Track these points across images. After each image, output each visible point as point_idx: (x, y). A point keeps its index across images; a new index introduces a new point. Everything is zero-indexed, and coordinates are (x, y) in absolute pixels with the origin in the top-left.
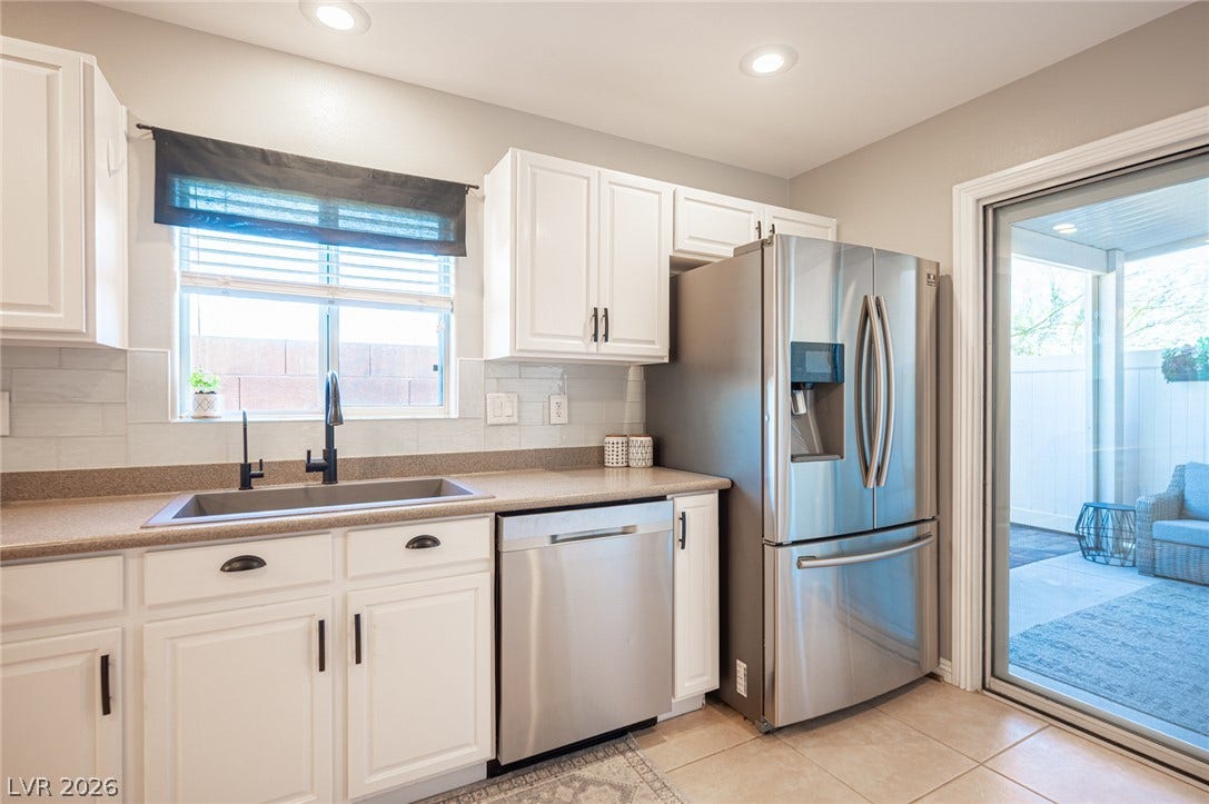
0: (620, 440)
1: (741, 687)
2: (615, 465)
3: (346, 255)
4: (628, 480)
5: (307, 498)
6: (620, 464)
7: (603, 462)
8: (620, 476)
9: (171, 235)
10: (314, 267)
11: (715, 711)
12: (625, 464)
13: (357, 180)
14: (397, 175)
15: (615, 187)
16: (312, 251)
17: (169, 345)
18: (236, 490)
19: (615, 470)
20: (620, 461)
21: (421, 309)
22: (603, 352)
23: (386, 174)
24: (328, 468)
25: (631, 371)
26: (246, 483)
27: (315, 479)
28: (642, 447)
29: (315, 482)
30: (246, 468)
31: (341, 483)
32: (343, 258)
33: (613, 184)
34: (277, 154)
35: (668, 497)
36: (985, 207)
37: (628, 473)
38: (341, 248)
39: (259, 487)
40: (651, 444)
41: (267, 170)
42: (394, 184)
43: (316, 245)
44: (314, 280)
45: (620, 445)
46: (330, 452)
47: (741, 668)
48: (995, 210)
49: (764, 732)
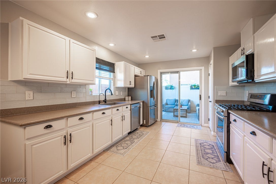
0: (127, 97)
1: (145, 123)
2: (127, 100)
10: (108, 75)
11: (141, 127)
22: (130, 86)
24: (105, 101)
26: (99, 103)
30: (99, 101)
31: (107, 103)
33: (131, 66)
35: (139, 103)
40: (131, 97)
44: (108, 77)
47: (145, 121)
48: (161, 73)
49: (147, 127)
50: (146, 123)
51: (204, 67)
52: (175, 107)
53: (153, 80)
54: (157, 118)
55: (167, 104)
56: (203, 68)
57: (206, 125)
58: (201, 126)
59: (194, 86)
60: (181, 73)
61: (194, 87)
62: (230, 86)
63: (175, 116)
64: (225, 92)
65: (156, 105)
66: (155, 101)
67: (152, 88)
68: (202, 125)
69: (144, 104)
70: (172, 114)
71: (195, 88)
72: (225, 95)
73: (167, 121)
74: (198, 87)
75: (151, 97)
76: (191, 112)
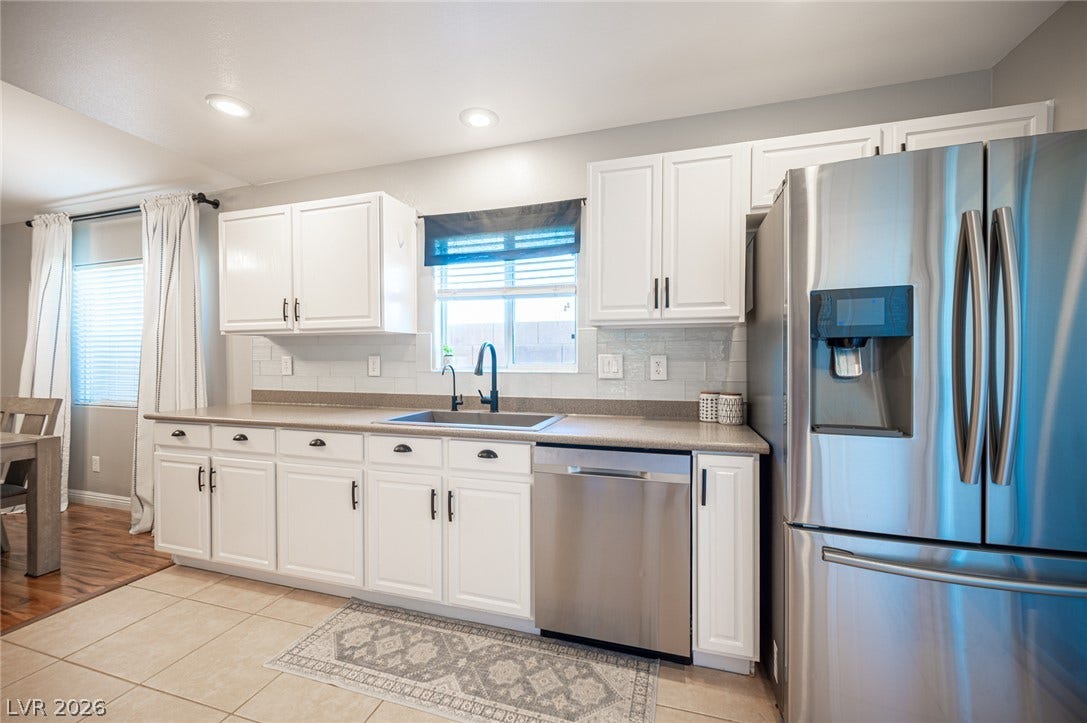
0: (710, 397)
3: (520, 265)
4: (717, 435)
5: (479, 419)
6: (709, 420)
7: (699, 417)
8: (709, 430)
9: (433, 271)
11: (761, 686)
12: (714, 420)
13: (514, 216)
14: (537, 206)
15: (681, 167)
16: (499, 266)
17: (432, 329)
18: (449, 411)
20: (709, 416)
21: (555, 295)
22: (666, 317)
23: (529, 207)
24: (493, 402)
25: (736, 332)
26: (454, 408)
27: (486, 408)
29: (486, 410)
30: (454, 398)
31: (500, 413)
32: (517, 268)
33: (678, 163)
34: (473, 213)
35: (694, 453)
37: (717, 429)
38: (517, 261)
39: (461, 410)
40: (740, 403)
41: (469, 224)
42: (535, 212)
43: (503, 262)
45: (709, 402)
46: (494, 392)
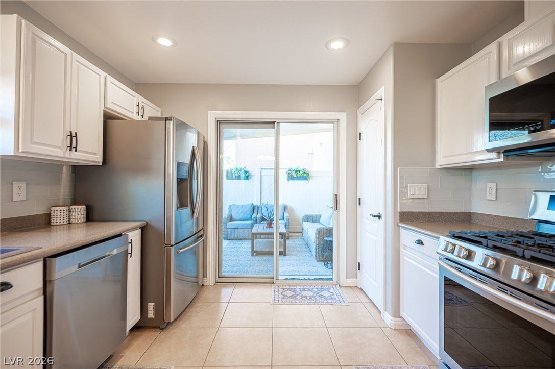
0: (62, 208)
1: (151, 314)
2: (62, 223)
7: (50, 223)
11: (135, 333)
12: (68, 222)
15: (81, 65)
19: (62, 226)
22: (72, 157)
25: (65, 168)
28: (79, 211)
33: (79, 62)
35: (123, 234)
36: (217, 121)
37: (70, 227)
40: (85, 209)
47: (151, 306)
48: (220, 123)
49: (163, 329)
50: (156, 314)
51: (346, 113)
52: (252, 226)
53: (192, 139)
54: (205, 275)
55: (231, 219)
56: (342, 116)
57: (351, 282)
58: (337, 286)
59: (296, 172)
60: (282, 126)
61: (295, 175)
62: (437, 167)
63: (255, 254)
64: (426, 185)
65: (201, 233)
66: (197, 219)
67: (186, 169)
68: (341, 285)
69: (151, 236)
70: (247, 245)
71: (297, 177)
72: (426, 197)
73: (236, 282)
74: (305, 175)
75: (182, 204)
76: (291, 234)
